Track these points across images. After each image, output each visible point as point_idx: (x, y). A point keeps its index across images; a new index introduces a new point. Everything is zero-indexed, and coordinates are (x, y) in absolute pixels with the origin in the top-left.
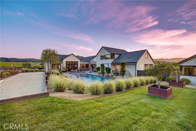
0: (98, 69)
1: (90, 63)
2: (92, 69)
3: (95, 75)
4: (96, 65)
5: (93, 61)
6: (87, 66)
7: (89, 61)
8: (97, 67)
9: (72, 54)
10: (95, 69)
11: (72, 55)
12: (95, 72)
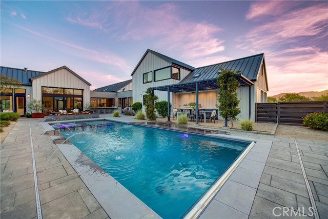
0: (137, 107)
1: (116, 95)
2: (123, 108)
3: (128, 122)
4: (131, 98)
5: (124, 89)
6: (110, 102)
7: (115, 91)
8: (133, 103)
9: (65, 68)
10: (130, 109)
11: (63, 70)
12: (129, 114)
